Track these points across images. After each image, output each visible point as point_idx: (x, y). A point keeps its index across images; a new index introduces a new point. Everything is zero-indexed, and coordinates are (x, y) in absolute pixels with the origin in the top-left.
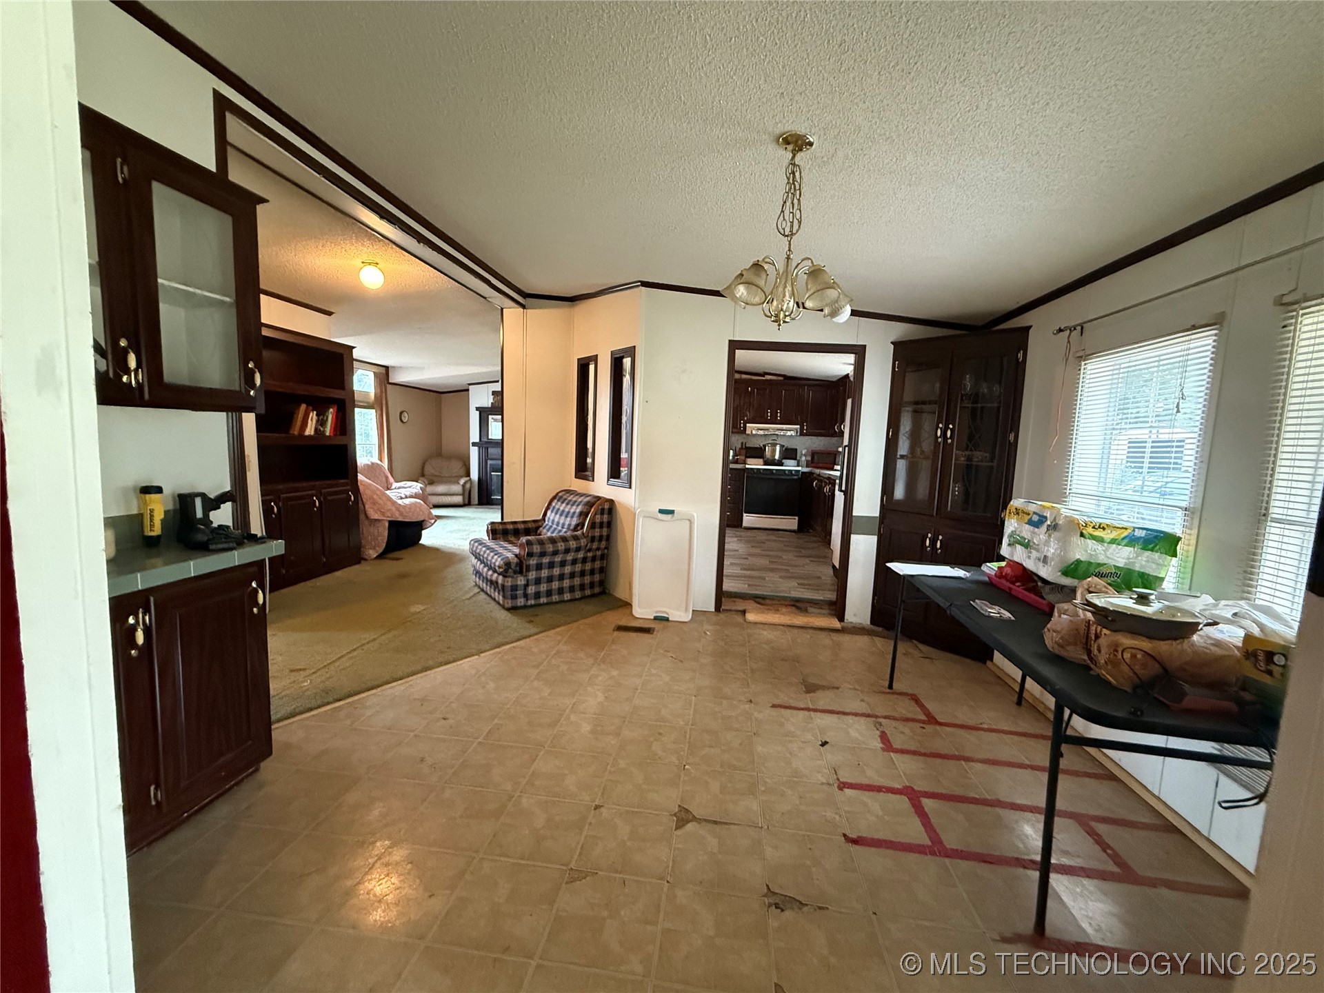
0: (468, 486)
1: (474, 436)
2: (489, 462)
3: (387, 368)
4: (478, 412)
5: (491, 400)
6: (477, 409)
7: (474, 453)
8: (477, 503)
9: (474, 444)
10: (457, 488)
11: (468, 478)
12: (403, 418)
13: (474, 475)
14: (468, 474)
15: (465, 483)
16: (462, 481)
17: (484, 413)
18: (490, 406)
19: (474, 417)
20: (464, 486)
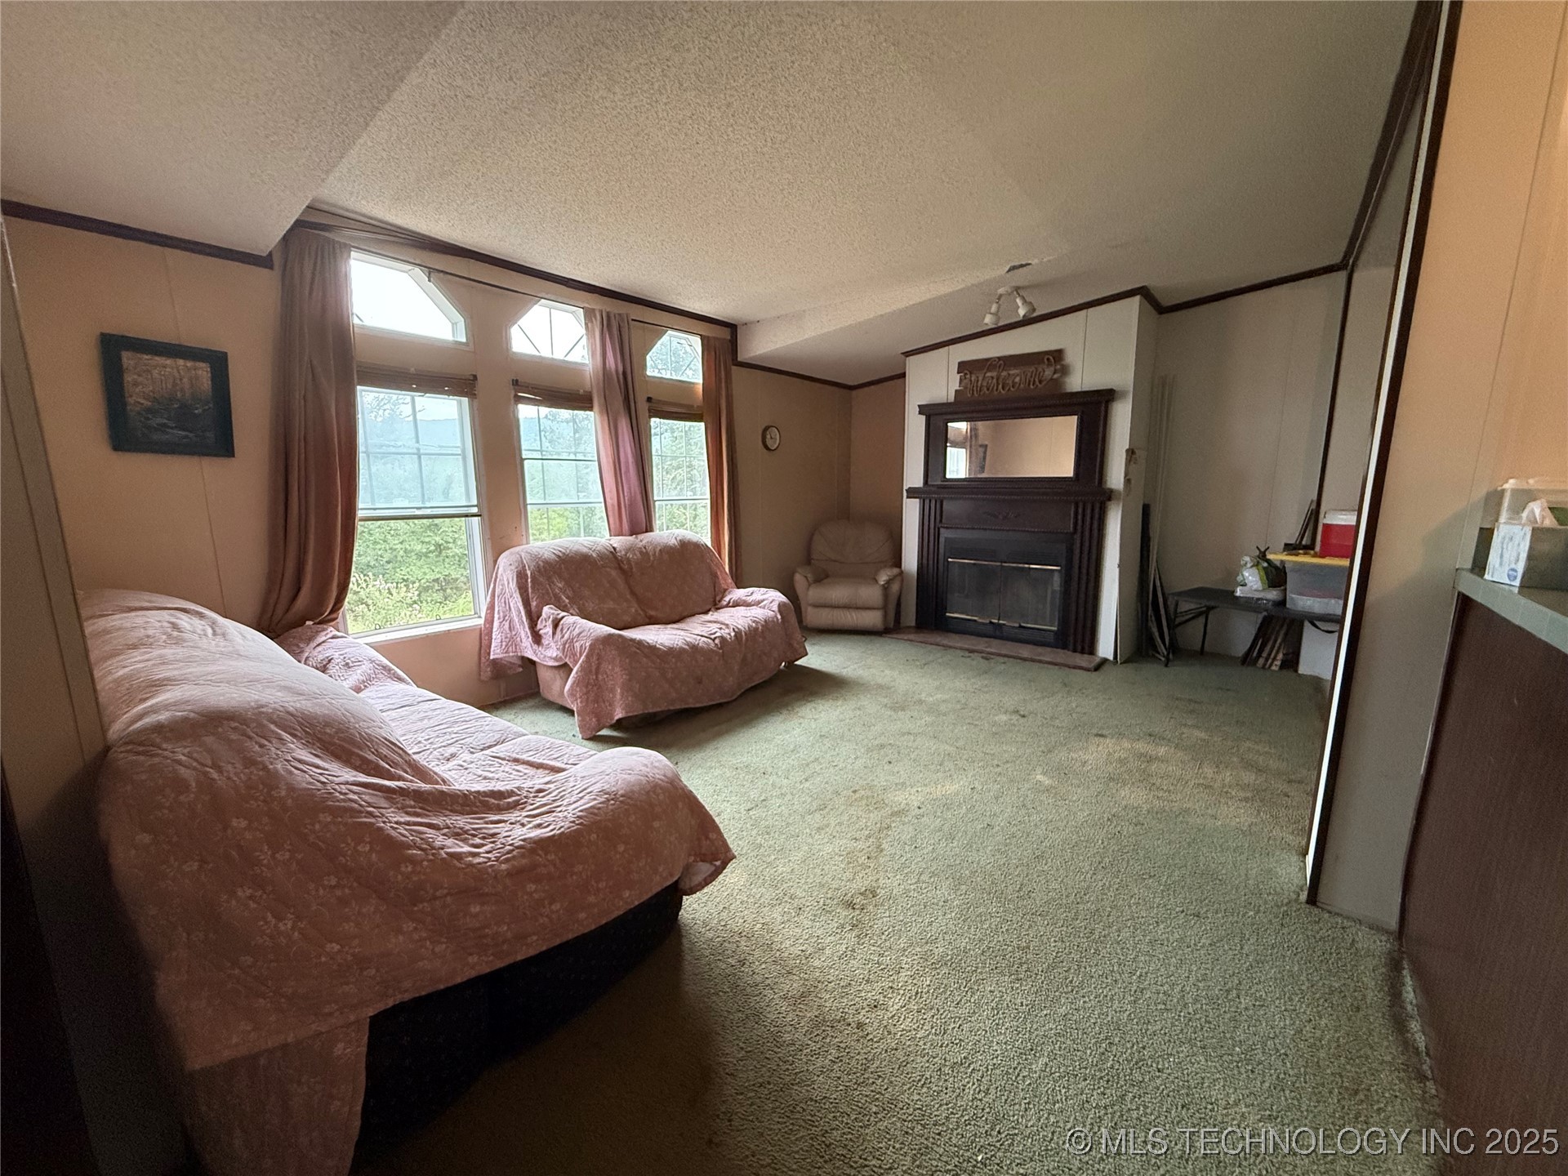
0: (895, 587)
1: (914, 476)
2: (945, 534)
3: (732, 327)
4: (923, 418)
5: (955, 384)
6: (922, 409)
7: (911, 512)
8: (913, 623)
9: (913, 493)
10: (871, 593)
11: (896, 571)
12: (769, 442)
13: (911, 559)
14: (897, 560)
15: (888, 582)
16: (883, 578)
17: (936, 417)
18: (952, 399)
19: (915, 428)
20: (886, 588)
